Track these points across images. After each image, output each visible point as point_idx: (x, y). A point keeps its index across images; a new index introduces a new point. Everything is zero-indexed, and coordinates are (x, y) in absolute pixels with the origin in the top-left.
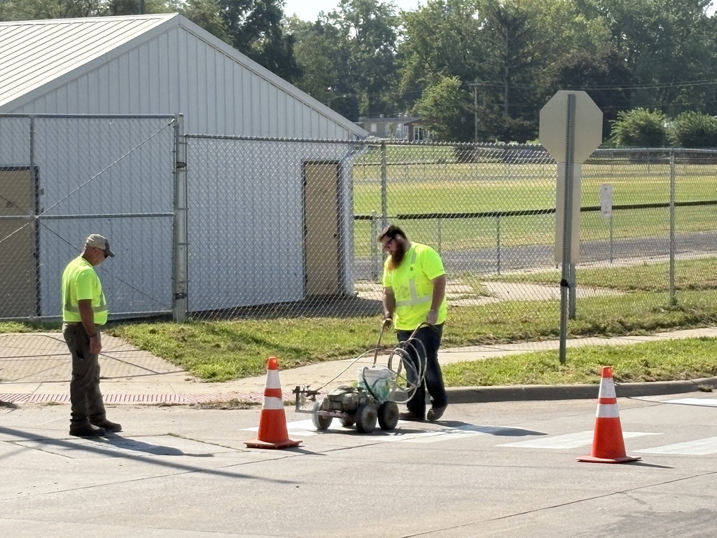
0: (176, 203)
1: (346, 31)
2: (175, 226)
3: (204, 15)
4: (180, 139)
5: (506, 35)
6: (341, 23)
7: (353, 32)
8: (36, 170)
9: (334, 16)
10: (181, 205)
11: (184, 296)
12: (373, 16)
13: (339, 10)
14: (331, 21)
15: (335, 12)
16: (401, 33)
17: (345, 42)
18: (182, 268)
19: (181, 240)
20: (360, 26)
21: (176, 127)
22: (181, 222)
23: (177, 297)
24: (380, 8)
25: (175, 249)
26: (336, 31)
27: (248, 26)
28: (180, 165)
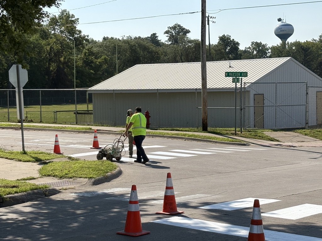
0: (306, 102)
1: (253, 52)
2: (306, 107)
3: (219, 49)
4: (307, 87)
5: (304, 53)
6: (251, 50)
7: (255, 52)
8: (263, 94)
9: (249, 48)
10: (307, 103)
11: (308, 123)
12: (261, 48)
13: (251, 46)
14: (249, 50)
15: (250, 47)
16: (269, 52)
17: (253, 55)
18: (307, 117)
19: (307, 111)
20: (257, 51)
21: (307, 85)
22: (307, 107)
23: (306, 124)
24: (262, 46)
25: (306, 112)
26: (250, 52)
27: (229, 51)
28: (307, 93)
